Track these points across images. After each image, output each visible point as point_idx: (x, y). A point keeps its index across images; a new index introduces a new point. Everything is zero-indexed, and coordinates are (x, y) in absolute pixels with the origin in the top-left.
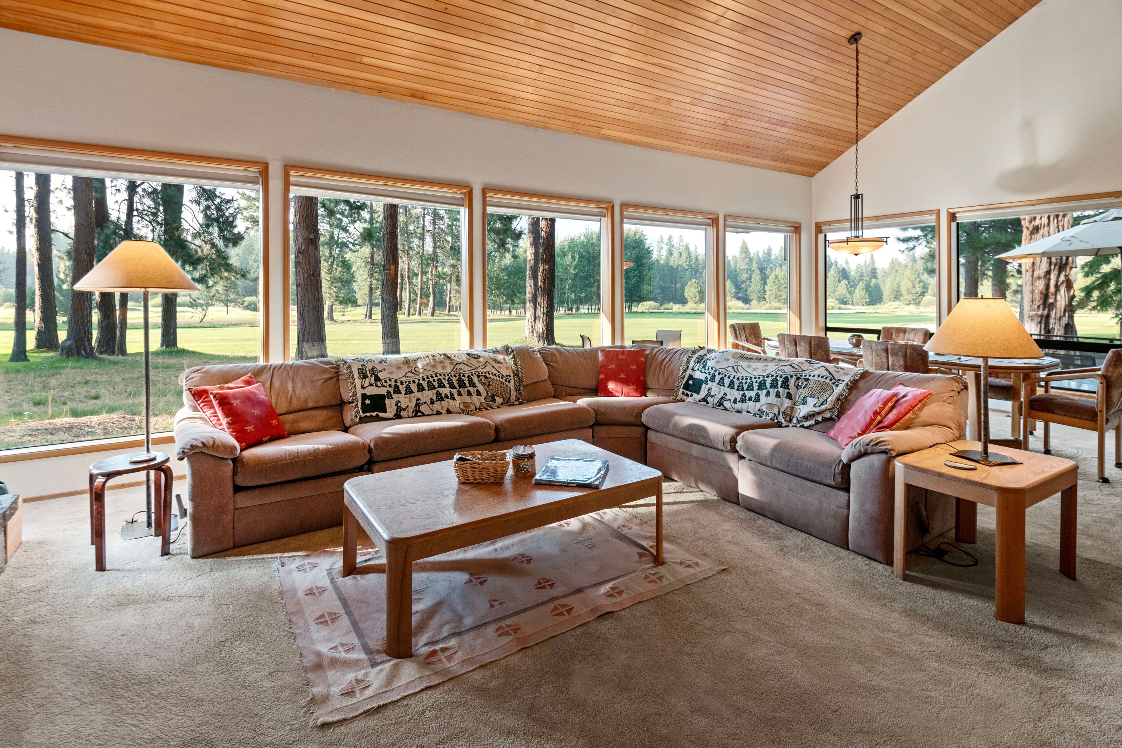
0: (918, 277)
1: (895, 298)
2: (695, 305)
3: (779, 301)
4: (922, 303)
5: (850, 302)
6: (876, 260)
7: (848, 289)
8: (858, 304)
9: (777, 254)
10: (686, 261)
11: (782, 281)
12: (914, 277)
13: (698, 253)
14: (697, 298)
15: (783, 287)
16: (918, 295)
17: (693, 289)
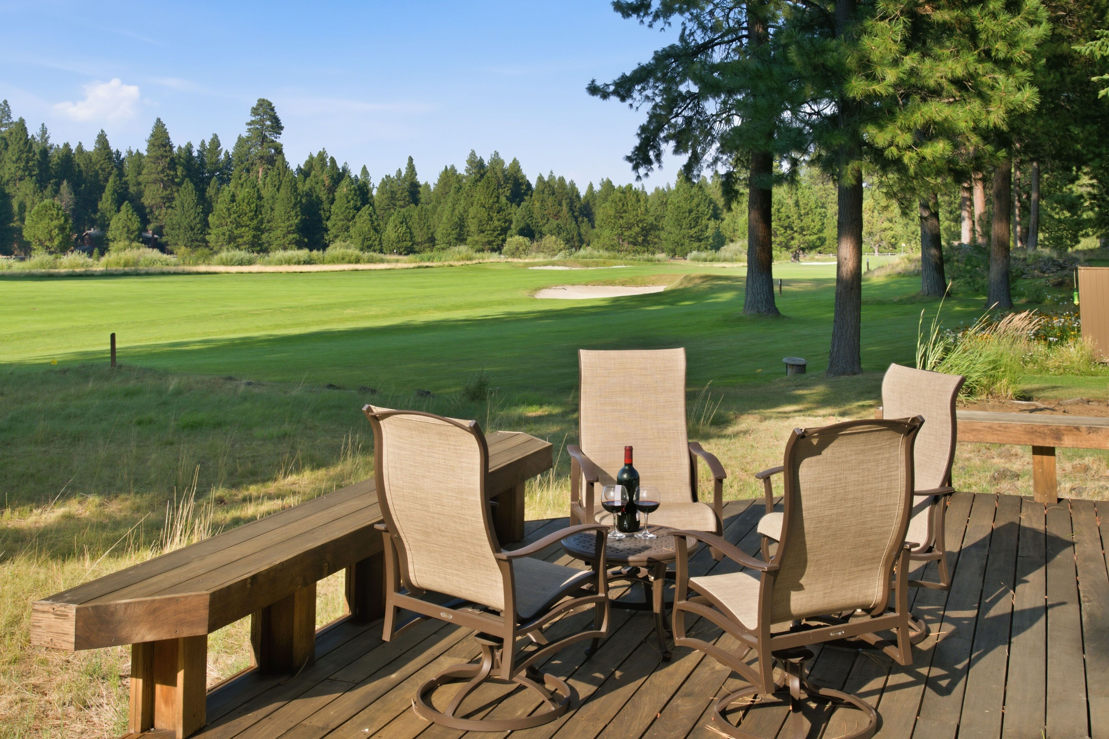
0: (497, 202)
1: (456, 239)
2: (50, 258)
3: (238, 247)
4: (506, 248)
5: (378, 247)
6: (417, 170)
7: (373, 222)
8: (391, 252)
9: (231, 151)
10: (19, 159)
11: (244, 207)
12: (491, 201)
13: (50, 141)
14: (56, 242)
15: (245, 218)
16: (496, 233)
17: (47, 220)
